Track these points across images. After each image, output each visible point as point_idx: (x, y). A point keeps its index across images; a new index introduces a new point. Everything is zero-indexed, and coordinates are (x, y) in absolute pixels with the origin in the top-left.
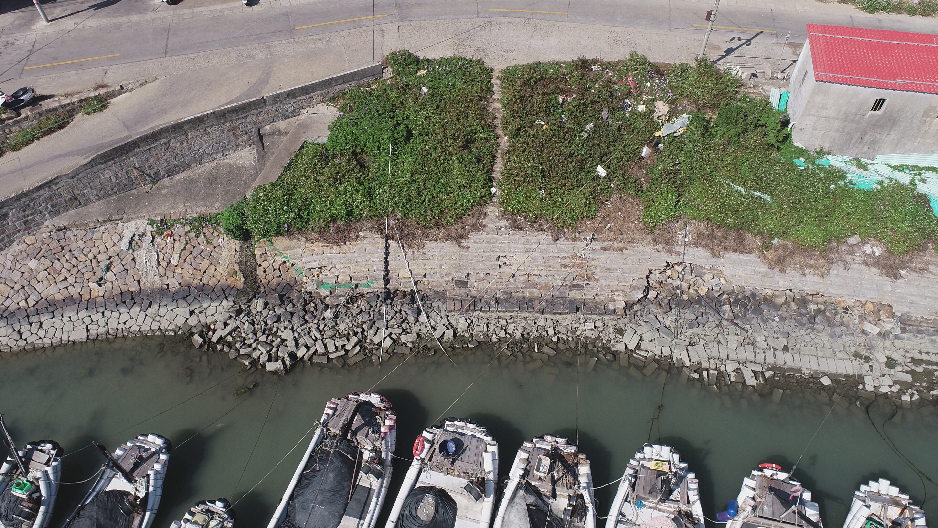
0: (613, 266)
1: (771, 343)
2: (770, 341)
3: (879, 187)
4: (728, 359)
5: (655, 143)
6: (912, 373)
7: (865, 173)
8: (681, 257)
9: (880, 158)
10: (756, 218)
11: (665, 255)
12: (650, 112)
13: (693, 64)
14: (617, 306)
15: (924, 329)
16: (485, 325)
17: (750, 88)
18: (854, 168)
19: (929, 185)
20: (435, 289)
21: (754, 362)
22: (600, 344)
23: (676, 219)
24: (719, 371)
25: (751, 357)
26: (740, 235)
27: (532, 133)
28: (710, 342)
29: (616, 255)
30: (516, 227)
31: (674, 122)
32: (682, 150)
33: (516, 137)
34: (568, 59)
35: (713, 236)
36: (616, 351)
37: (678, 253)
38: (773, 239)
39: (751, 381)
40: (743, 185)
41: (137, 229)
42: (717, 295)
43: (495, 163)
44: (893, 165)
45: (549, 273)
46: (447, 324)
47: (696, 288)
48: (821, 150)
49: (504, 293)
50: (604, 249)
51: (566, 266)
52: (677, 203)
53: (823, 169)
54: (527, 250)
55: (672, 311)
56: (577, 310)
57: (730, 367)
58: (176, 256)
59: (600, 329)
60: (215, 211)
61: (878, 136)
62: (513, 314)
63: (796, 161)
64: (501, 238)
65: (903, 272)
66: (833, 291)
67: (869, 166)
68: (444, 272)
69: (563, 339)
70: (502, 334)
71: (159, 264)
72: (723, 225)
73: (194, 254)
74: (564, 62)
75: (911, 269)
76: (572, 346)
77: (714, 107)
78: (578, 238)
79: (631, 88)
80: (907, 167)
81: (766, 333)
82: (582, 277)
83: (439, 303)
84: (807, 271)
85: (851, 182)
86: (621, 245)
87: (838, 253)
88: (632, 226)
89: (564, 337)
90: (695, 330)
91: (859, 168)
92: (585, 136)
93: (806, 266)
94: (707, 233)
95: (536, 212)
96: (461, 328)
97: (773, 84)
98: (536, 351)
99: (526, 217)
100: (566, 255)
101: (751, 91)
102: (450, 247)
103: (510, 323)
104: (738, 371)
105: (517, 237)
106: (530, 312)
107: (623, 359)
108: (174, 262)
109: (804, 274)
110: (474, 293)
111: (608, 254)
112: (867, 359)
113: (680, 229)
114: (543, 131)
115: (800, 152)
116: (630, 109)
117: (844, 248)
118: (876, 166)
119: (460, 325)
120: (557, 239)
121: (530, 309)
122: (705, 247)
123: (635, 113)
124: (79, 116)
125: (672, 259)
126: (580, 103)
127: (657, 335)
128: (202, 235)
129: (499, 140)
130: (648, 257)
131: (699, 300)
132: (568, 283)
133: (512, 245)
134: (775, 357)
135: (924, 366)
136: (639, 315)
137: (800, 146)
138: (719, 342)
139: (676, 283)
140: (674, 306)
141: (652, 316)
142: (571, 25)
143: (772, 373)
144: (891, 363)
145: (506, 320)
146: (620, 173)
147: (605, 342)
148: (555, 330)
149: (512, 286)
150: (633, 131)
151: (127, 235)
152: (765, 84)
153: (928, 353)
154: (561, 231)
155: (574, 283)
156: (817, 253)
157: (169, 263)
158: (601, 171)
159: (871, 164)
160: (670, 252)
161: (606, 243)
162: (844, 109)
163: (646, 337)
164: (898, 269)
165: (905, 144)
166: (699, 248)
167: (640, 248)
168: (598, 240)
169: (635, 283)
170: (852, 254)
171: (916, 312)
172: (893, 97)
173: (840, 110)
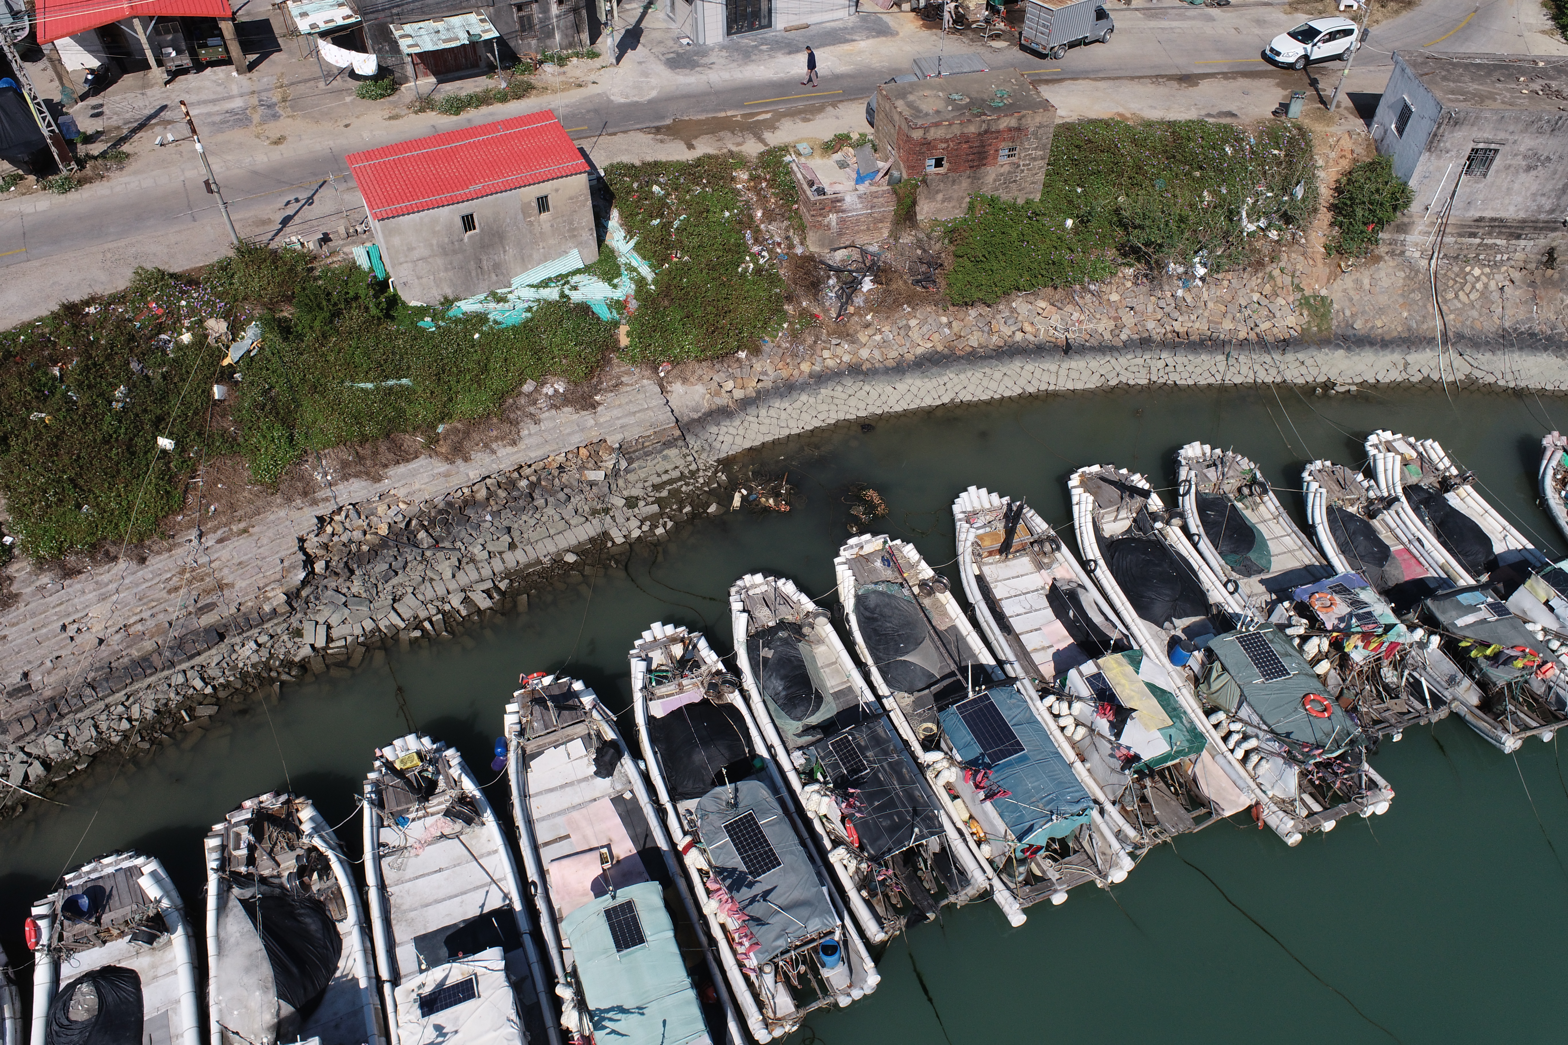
0: (246, 557)
1: (491, 549)
2: (490, 547)
3: (529, 315)
4: (449, 593)
5: (226, 376)
6: (658, 501)
7: (506, 305)
8: (333, 501)
9: (516, 282)
10: (401, 412)
11: (310, 509)
12: (201, 339)
13: (232, 254)
14: (275, 604)
15: (650, 448)
16: (92, 729)
17: (327, 257)
18: (492, 305)
19: (582, 290)
21: (482, 580)
22: (277, 663)
23: (301, 458)
24: (444, 613)
25: (474, 576)
26: (393, 441)
27: (28, 435)
28: (419, 584)
29: (242, 541)
30: (70, 573)
31: (243, 337)
32: (268, 369)
33: (8, 450)
34: (45, 313)
35: (360, 458)
36: (303, 659)
37: (327, 499)
38: (435, 427)
39: (484, 603)
40: (368, 380)
42: (403, 525)
44: (535, 283)
45: (154, 611)
46: (25, 758)
47: (373, 530)
48: (446, 299)
49: (97, 670)
50: (220, 541)
51: (176, 589)
52: (291, 438)
53: (457, 321)
54: (103, 598)
55: (357, 573)
56: (222, 637)
57: (456, 601)
59: (269, 645)
61: (496, 257)
62: (128, 689)
63: (420, 324)
64: (53, 600)
65: (597, 398)
66: (534, 455)
67: (509, 296)
69: (221, 684)
70: (125, 725)
72: (364, 440)
74: (40, 319)
75: (606, 391)
76: (238, 686)
77: (289, 299)
78: (175, 545)
79: (158, 318)
80: (550, 279)
81: (481, 541)
82: (208, 592)
84: (494, 446)
85: (496, 322)
86: (242, 525)
87: (519, 409)
88: (246, 494)
89: (222, 680)
90: (395, 581)
91: (498, 302)
92: (117, 406)
93: (491, 441)
94: (351, 458)
95: (88, 539)
96: (53, 753)
97: (354, 243)
98: (187, 719)
99: (77, 553)
100: (169, 575)
101: (329, 260)
103: (131, 705)
104: (466, 600)
105: (78, 586)
106: (151, 675)
107: (317, 666)
109: (494, 452)
110: (48, 693)
111: (230, 545)
112: (606, 511)
113: (314, 469)
114: (46, 426)
115: (422, 312)
116: (171, 345)
117: (523, 401)
118: (516, 293)
119: (50, 749)
120: (142, 560)
121: (148, 672)
122: (357, 476)
123: (180, 347)
125: (324, 510)
126: (87, 365)
127: (347, 611)
130: (288, 523)
131: (384, 542)
132: (190, 609)
133: (76, 600)
134: (504, 562)
135: (668, 488)
136: (313, 600)
137: (419, 304)
138: (431, 580)
139: (345, 538)
140: (355, 566)
141: (330, 593)
142: (35, 263)
143: (507, 581)
144: (631, 502)
145: (123, 704)
146: (192, 434)
147: (282, 657)
148: (203, 679)
149: (105, 654)
150: (188, 372)
152: (344, 245)
153: (666, 472)
154: (143, 547)
155: (199, 605)
156: (495, 420)
158: (165, 443)
159: (510, 292)
160: (315, 503)
161: (219, 532)
162: (435, 242)
163: (333, 621)
164: (591, 397)
165: (531, 256)
166: (351, 481)
167: (272, 517)
168: (208, 533)
169: (286, 564)
170: (535, 403)
171: (633, 434)
172: (478, 208)
173: (431, 245)
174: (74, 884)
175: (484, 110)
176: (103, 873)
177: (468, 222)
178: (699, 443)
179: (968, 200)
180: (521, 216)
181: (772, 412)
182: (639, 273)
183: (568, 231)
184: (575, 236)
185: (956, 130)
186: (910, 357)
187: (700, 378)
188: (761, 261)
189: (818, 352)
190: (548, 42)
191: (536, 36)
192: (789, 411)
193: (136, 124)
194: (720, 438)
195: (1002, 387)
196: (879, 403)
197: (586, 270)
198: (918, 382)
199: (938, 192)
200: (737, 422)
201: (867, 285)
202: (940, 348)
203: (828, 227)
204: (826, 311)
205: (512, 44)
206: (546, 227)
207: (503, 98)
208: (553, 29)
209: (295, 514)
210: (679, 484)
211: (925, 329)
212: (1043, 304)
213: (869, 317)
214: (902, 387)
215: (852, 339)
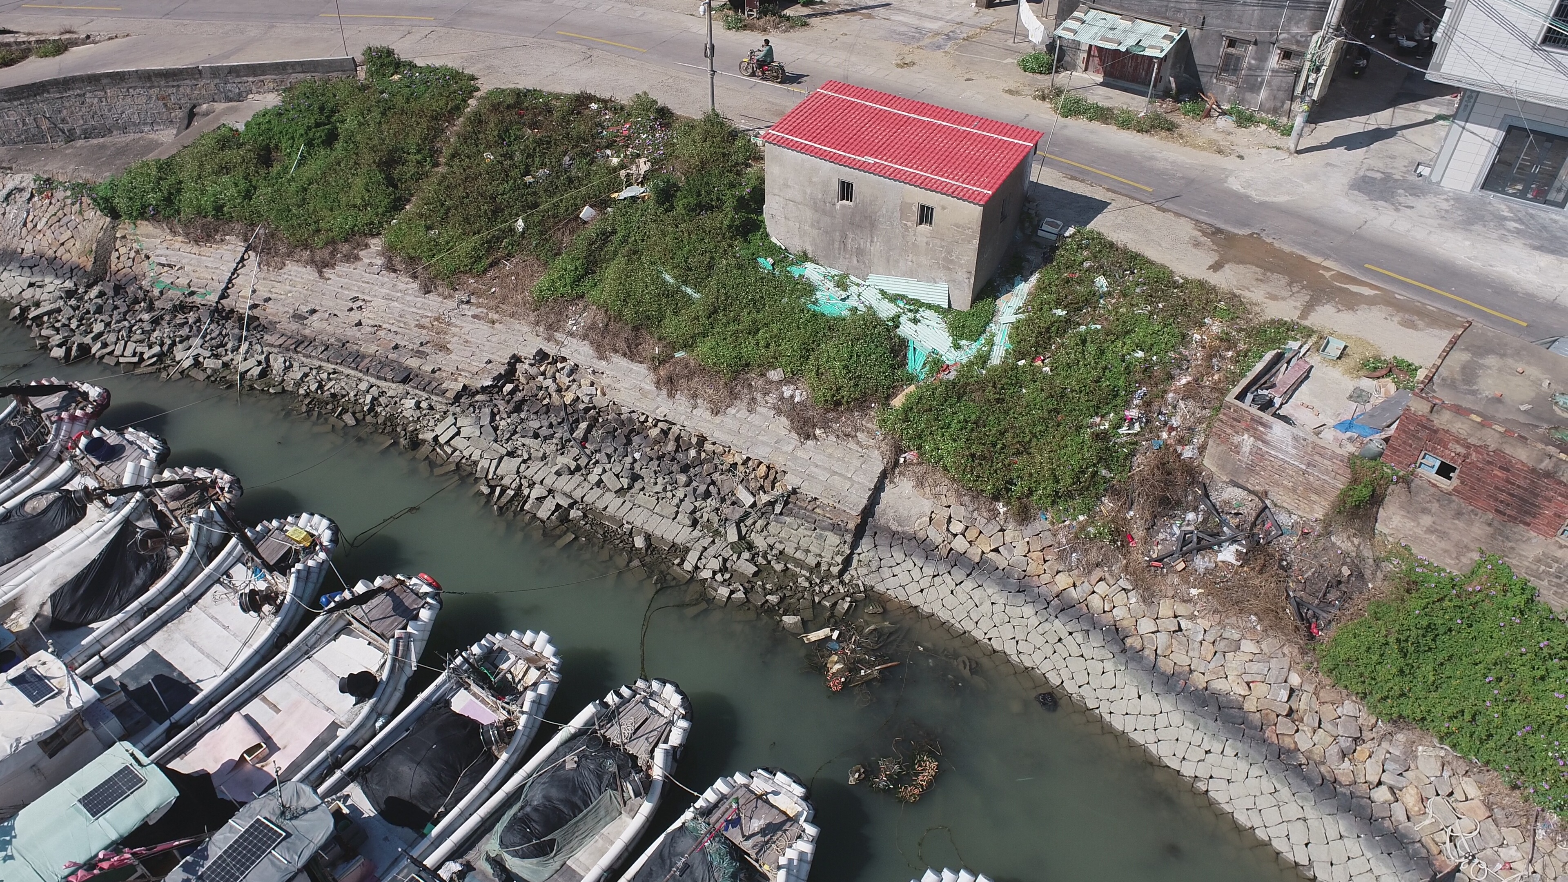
0: (474, 340)
1: (605, 480)
2: (606, 478)
3: (848, 314)
5: (604, 204)
6: (764, 568)
7: (842, 293)
9: (873, 279)
11: (542, 340)
12: (622, 168)
14: (453, 387)
15: (817, 518)
18: (831, 285)
19: (920, 327)
20: (271, 318)
21: (569, 496)
22: (412, 429)
23: (574, 299)
24: (518, 494)
25: (571, 487)
26: (637, 335)
27: (467, 163)
28: (536, 458)
29: (485, 327)
30: (391, 267)
35: (605, 330)
36: (422, 440)
37: (557, 342)
38: (675, 349)
39: (545, 513)
41: (21, 182)
42: (583, 407)
44: (886, 291)
45: (399, 330)
46: (263, 359)
47: (565, 393)
48: (805, 254)
49: (339, 340)
50: (475, 316)
51: (423, 326)
52: (579, 278)
53: (789, 278)
54: (388, 298)
56: (408, 381)
57: (536, 493)
58: (44, 220)
59: (423, 412)
60: (100, 180)
61: (862, 242)
62: (338, 367)
63: (760, 259)
64: (368, 276)
65: (819, 432)
66: (724, 437)
67: (854, 287)
68: (289, 301)
71: (25, 224)
73: (61, 223)
75: (833, 431)
76: (380, 421)
78: (451, 296)
79: (620, 137)
80: (903, 297)
81: (609, 467)
82: (433, 344)
83: (268, 336)
84: (700, 401)
85: (814, 301)
86: (496, 317)
87: (749, 388)
88: (520, 297)
89: (379, 409)
90: (528, 441)
91: (839, 286)
92: (528, 180)
93: (702, 395)
94: (601, 325)
96: (275, 369)
98: (337, 414)
99: (402, 257)
100: (428, 314)
102: (309, 273)
104: (539, 499)
105: (386, 280)
106: (357, 369)
107: (423, 452)
108: (39, 227)
109: (694, 406)
110: (308, 332)
111: (477, 324)
112: (715, 533)
113: (574, 314)
115: (773, 250)
117: (759, 383)
118: (862, 289)
119: (276, 365)
120: (427, 292)
121: (358, 366)
122: (592, 342)
123: (603, 165)
124: (32, 58)
125: (551, 349)
127: (477, 433)
128: (78, 204)
130: (522, 339)
131: (560, 408)
132: (415, 347)
133: (377, 287)
134: (600, 498)
135: (790, 565)
136: (477, 406)
137: (778, 244)
138: (546, 463)
141: (487, 410)
143: (581, 513)
144: (740, 547)
147: (418, 427)
148: (374, 399)
149: (353, 334)
150: (585, 184)
151: (10, 186)
153: (807, 551)
154: (434, 282)
155: (420, 349)
156: (723, 381)
157: (35, 226)
158: (519, 224)
159: (858, 285)
160: (549, 338)
161: (480, 310)
162: (809, 192)
163: (464, 432)
164: (814, 426)
165: (897, 262)
166: (584, 342)
167: (518, 327)
168: (473, 304)
169: (489, 366)
170: (765, 394)
171: (809, 490)
172: (861, 181)
173: (805, 193)
177: (846, 191)
178: (871, 554)
179: (1476, 556)
180: (897, 214)
181: (977, 594)
182: (990, 350)
183: (944, 259)
184: (949, 269)
185: (1491, 438)
186: (1198, 681)
187: (937, 496)
188: (1123, 430)
189: (1094, 577)
190: (1248, 96)
191: (1237, 83)
192: (996, 608)
194: (896, 570)
195: (1283, 830)
196: (1100, 693)
197: (945, 312)
198: (1176, 718)
199: (1425, 511)
200: (929, 571)
201: (1228, 554)
202: (1250, 706)
203: (1237, 449)
204: (1147, 540)
206: (922, 241)
208: (1262, 83)
209: (531, 337)
210: (804, 572)
211: (1255, 667)
212: (1472, 790)
213: (1194, 592)
214: (1150, 703)
215: (1149, 598)
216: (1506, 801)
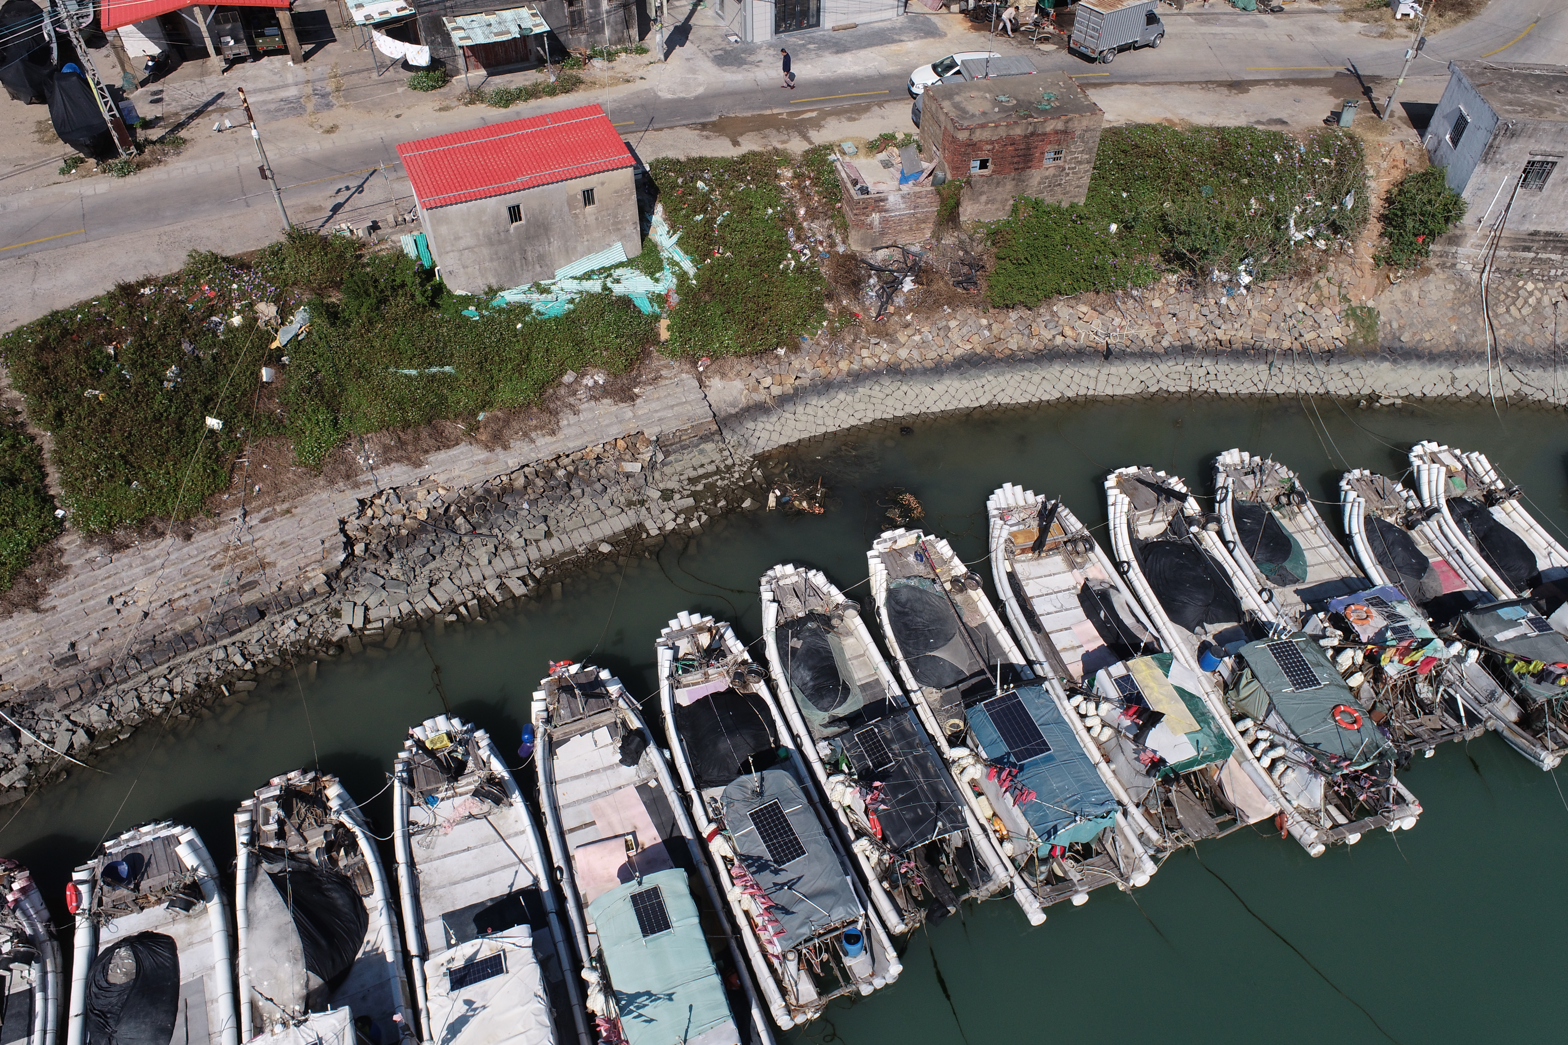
0: (288, 537)
1: (528, 537)
2: (526, 535)
3: (571, 306)
4: (485, 579)
5: (274, 359)
6: (694, 494)
7: (550, 296)
8: (374, 485)
9: (560, 273)
10: (443, 399)
11: (352, 492)
12: (251, 322)
13: (283, 239)
14: (315, 584)
15: (687, 442)
16: (135, 700)
17: (375, 245)
18: (536, 296)
19: (624, 283)
20: (26, 688)
21: (518, 568)
22: (316, 642)
23: (344, 442)
24: (480, 599)
25: (510, 562)
26: (435, 427)
27: (82, 411)
28: (456, 569)
29: (285, 521)
30: (118, 547)
31: (292, 322)
32: (315, 353)
33: (62, 426)
34: (101, 293)
35: (402, 443)
36: (341, 639)
37: (368, 483)
38: (476, 415)
39: (519, 590)
40: (411, 366)
42: (441, 511)
43: (45, 475)
44: (578, 275)
45: (198, 586)
46: (71, 726)
47: (412, 515)
48: (490, 288)
49: (142, 643)
50: (264, 520)
51: (220, 566)
52: (335, 422)
53: (501, 311)
54: (150, 572)
55: (395, 556)
56: (262, 615)
57: (491, 587)
59: (308, 624)
61: (541, 249)
62: (171, 663)
63: (465, 313)
64: (101, 573)
65: (636, 390)
66: (572, 445)
67: (553, 287)
68: (30, 658)
69: (260, 661)
70: (167, 697)
72: (406, 425)
74: (97, 299)
75: (645, 383)
76: (277, 663)
77: (337, 285)
78: (220, 523)
79: (210, 301)
80: (593, 271)
81: (518, 528)
82: (250, 570)
83: (46, 705)
84: (533, 435)
85: (539, 313)
86: (286, 506)
87: (560, 400)
88: (290, 475)
89: (261, 657)
90: (432, 565)
91: (542, 293)
92: (169, 385)
93: (530, 430)
94: (393, 443)
95: (136, 514)
96: (97, 722)
97: (402, 231)
98: (227, 694)
99: (126, 528)
100: (213, 553)
101: (378, 248)
102: (23, 620)
103: (173, 678)
104: (502, 587)
105: (126, 561)
106: (194, 649)
107: (354, 645)
109: (533, 441)
110: (94, 664)
111: (273, 524)
112: (642, 503)
113: (357, 452)
114: (100, 403)
115: (466, 301)
116: (222, 327)
117: (563, 391)
118: (559, 285)
119: (94, 718)
120: (188, 537)
121: (191, 646)
122: (397, 461)
123: (230, 329)
125: (366, 493)
126: (140, 345)
127: (384, 594)
129: (38, 441)
130: (330, 505)
131: (423, 526)
132: (233, 586)
133: (124, 574)
134: (539, 550)
135: (704, 481)
136: (352, 581)
137: (464, 293)
138: (468, 565)
139: (384, 522)
140: (394, 549)
141: (368, 575)
142: (94, 244)
143: (542, 569)
144: (667, 495)
145: (165, 677)
146: (240, 415)
147: (320, 636)
148: (243, 655)
149: (150, 627)
150: (237, 354)
152: (392, 233)
153: (702, 466)
154: (189, 523)
155: (242, 583)
156: (535, 410)
158: (213, 423)
159: (554, 284)
160: (356, 486)
161: (263, 512)
162: (481, 232)
163: (371, 603)
164: (630, 389)
165: (575, 248)
166: (392, 465)
167: (315, 499)
168: (252, 512)
169: (327, 545)
170: (575, 394)
171: (669, 428)
172: (523, 199)
173: (477, 235)
174: (114, 851)
175: (533, 103)
176: (141, 841)
177: (515, 213)
178: (735, 438)
179: (1012, 202)
180: (566, 209)
181: (809, 410)
182: (681, 268)
183: (613, 224)
184: (619, 229)
185: (1002, 132)
186: (948, 358)
187: (738, 374)
188: (803, 259)
189: (857, 351)
190: (598, 37)
191: (586, 31)
192: (826, 408)
193: (193, 111)
194: (757, 434)
195: (1041, 391)
196: (916, 403)
197: (630, 263)
198: (956, 384)
199: (982, 194)
200: (774, 419)
201: (908, 285)
202: (979, 350)
203: (871, 226)
204: (866, 310)
205: (562, 38)
206: (591, 220)
207: (552, 92)
208: (603, 24)
209: (337, 497)
210: (715, 478)
211: (964, 331)
212: (1084, 309)
213: (909, 317)
214: (940, 387)
215: (891, 338)
216: (1099, 302)
